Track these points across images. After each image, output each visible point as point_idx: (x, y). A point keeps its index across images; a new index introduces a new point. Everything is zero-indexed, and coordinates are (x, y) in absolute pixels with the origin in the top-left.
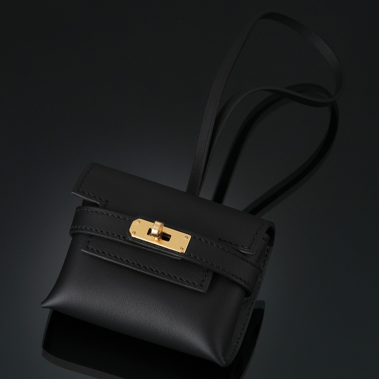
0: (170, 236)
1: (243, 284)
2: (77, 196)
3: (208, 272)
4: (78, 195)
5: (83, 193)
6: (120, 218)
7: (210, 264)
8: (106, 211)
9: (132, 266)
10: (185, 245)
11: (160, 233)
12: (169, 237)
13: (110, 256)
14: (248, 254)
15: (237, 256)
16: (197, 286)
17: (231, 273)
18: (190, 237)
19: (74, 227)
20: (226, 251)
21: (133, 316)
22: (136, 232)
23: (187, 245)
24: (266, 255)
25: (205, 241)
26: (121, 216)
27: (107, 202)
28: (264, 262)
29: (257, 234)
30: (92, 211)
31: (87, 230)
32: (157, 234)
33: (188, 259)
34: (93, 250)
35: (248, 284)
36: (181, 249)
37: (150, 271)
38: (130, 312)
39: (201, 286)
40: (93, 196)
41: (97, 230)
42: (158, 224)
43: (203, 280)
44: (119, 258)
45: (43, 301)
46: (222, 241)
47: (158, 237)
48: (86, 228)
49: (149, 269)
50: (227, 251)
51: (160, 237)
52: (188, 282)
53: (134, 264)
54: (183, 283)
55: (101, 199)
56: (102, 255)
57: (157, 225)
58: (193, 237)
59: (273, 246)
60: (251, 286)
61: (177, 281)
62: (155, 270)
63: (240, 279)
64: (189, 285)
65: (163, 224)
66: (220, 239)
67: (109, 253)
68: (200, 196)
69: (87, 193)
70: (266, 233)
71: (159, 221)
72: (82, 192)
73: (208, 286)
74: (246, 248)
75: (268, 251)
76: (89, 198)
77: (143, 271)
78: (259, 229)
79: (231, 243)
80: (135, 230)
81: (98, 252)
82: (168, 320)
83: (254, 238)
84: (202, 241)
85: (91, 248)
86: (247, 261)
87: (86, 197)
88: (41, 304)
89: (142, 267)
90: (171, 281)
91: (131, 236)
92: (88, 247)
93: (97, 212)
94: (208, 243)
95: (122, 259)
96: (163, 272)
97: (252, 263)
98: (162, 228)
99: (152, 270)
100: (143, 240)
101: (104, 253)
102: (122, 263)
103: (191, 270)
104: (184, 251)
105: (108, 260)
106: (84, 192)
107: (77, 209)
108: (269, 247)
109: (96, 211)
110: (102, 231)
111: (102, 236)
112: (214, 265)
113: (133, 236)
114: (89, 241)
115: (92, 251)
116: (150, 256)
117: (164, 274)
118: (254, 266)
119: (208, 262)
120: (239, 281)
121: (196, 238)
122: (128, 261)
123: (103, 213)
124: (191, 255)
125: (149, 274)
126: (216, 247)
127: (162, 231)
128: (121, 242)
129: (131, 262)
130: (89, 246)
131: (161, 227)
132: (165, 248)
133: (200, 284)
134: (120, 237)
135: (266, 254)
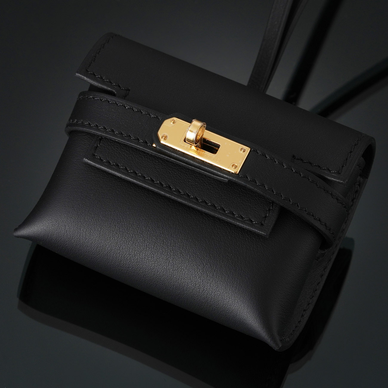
0: (218, 146)
1: (322, 228)
2: (83, 80)
3: (273, 204)
4: (85, 78)
5: (93, 76)
6: (142, 113)
7: (276, 194)
8: (121, 101)
9: (158, 188)
10: (240, 162)
11: (199, 137)
12: (217, 148)
13: (126, 171)
14: (336, 181)
15: (317, 185)
16: (256, 225)
17: (306, 211)
18: (248, 150)
19: (73, 122)
20: (301, 175)
21: (147, 261)
22: (168, 136)
23: (243, 161)
24: (357, 192)
25: (270, 157)
26: (143, 110)
27: (128, 91)
28: (353, 200)
29: (351, 152)
30: (101, 100)
31: (91, 128)
32: (194, 140)
33: (243, 183)
34: (102, 160)
35: (330, 230)
36: (233, 167)
37: (184, 197)
38: (144, 255)
39: (262, 224)
40: (108, 80)
41: (105, 128)
42: (197, 124)
43: (266, 217)
44: (140, 174)
45: (18, 227)
46: (298, 159)
47: (196, 144)
48: (89, 124)
49: (184, 194)
50: (303, 177)
51: (198, 144)
52: (242, 218)
53: (162, 185)
54: (234, 219)
55: (119, 86)
56: (114, 170)
57: (195, 126)
58: (254, 151)
59: (367, 178)
60: (333, 234)
61: (226, 215)
62: (192, 197)
63: (320, 220)
64: (243, 222)
65: (205, 125)
66: (294, 156)
67: (126, 167)
68: (268, 93)
69: (99, 76)
70: (362, 156)
71: (199, 120)
72: (91, 74)
73: (271, 226)
74: (334, 173)
75: (359, 185)
76: (101, 84)
77: (175, 197)
78: (355, 145)
79: (310, 163)
80: (166, 134)
81: (109, 165)
82: (199, 271)
83: (347, 159)
84: (267, 157)
85: (99, 157)
86: (331, 194)
87: (97, 81)
88: (14, 231)
89: (174, 191)
90: (217, 215)
91: (160, 142)
92: (94, 155)
93: (109, 102)
94: (276, 162)
95: (144, 177)
96: (204, 200)
97: (340, 199)
98: (203, 132)
99: (189, 196)
100: (176, 150)
101: (118, 165)
102: (145, 183)
103: (247, 200)
104: (238, 170)
105: (123, 176)
106: (95, 75)
107: (79, 96)
108: (362, 180)
109: (107, 100)
110: (113, 131)
111: (112, 138)
112: (281, 196)
113: (163, 142)
114: (97, 147)
115: (100, 162)
116: (187, 174)
117: (207, 203)
118: (341, 203)
119: (273, 191)
120: (317, 224)
121: (258, 153)
122: (153, 181)
123: (117, 104)
124: (247, 178)
125: (184, 202)
126: (286, 168)
127: (203, 135)
128: (140, 148)
129: (158, 182)
130: (96, 155)
131: (201, 129)
132: (209, 163)
133: (260, 223)
134: (139, 141)
135: (356, 189)
